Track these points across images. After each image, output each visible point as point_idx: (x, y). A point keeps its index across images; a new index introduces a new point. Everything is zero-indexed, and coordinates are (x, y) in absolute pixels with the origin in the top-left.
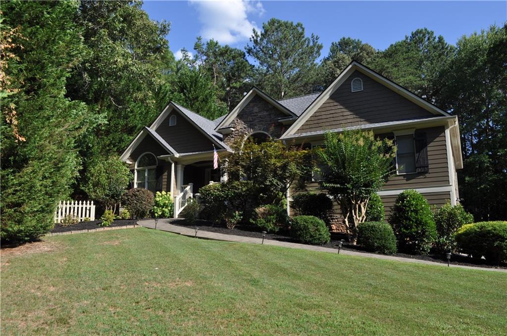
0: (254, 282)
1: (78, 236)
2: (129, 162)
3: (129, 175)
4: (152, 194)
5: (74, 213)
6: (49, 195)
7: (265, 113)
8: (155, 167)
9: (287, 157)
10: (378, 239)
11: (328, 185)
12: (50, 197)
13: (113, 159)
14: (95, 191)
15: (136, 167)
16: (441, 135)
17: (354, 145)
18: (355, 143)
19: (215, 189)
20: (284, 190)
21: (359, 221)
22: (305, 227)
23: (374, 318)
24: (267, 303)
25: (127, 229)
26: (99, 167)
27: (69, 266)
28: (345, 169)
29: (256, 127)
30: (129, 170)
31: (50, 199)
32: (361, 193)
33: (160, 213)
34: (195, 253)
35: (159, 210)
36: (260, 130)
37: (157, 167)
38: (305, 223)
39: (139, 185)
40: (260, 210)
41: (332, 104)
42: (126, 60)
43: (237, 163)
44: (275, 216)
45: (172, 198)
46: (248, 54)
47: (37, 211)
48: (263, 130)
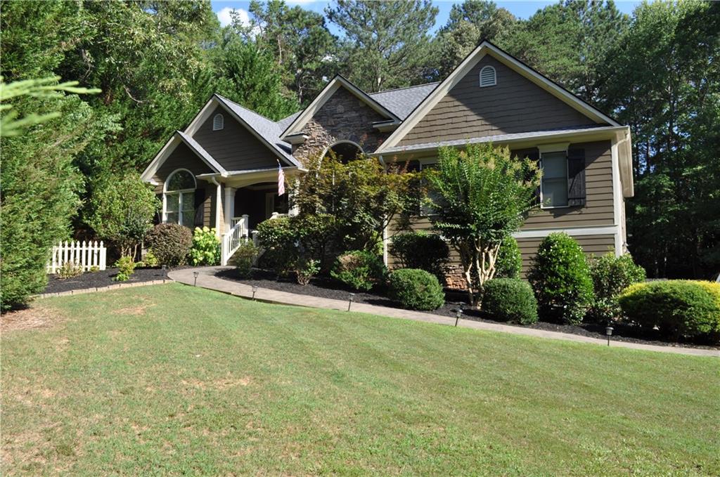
0: (338, 377)
1: (82, 298)
2: (154, 183)
3: (155, 203)
4: (188, 231)
5: (75, 260)
6: (37, 243)
7: (354, 114)
8: (192, 190)
9: (385, 183)
10: (511, 303)
11: (443, 225)
12: (39, 247)
13: (131, 178)
14: (105, 226)
15: (165, 191)
16: (606, 153)
17: (481, 168)
18: (482, 165)
19: (281, 226)
20: (380, 229)
21: (485, 275)
22: (409, 285)
23: (505, 439)
24: (356, 414)
25: (153, 286)
26: (110, 191)
27: (70, 353)
28: (467, 201)
29: (339, 134)
30: (154, 194)
31: (40, 249)
32: (489, 236)
33: (201, 259)
34: (253, 329)
35: (199, 254)
36: (346, 138)
37: (196, 190)
38: (409, 280)
39: (169, 216)
40: (345, 258)
41: (451, 104)
42: (148, 33)
43: (312, 191)
44: (367, 267)
45: (217, 236)
46: (329, 20)
47: (21, 267)
48: (350, 139)
